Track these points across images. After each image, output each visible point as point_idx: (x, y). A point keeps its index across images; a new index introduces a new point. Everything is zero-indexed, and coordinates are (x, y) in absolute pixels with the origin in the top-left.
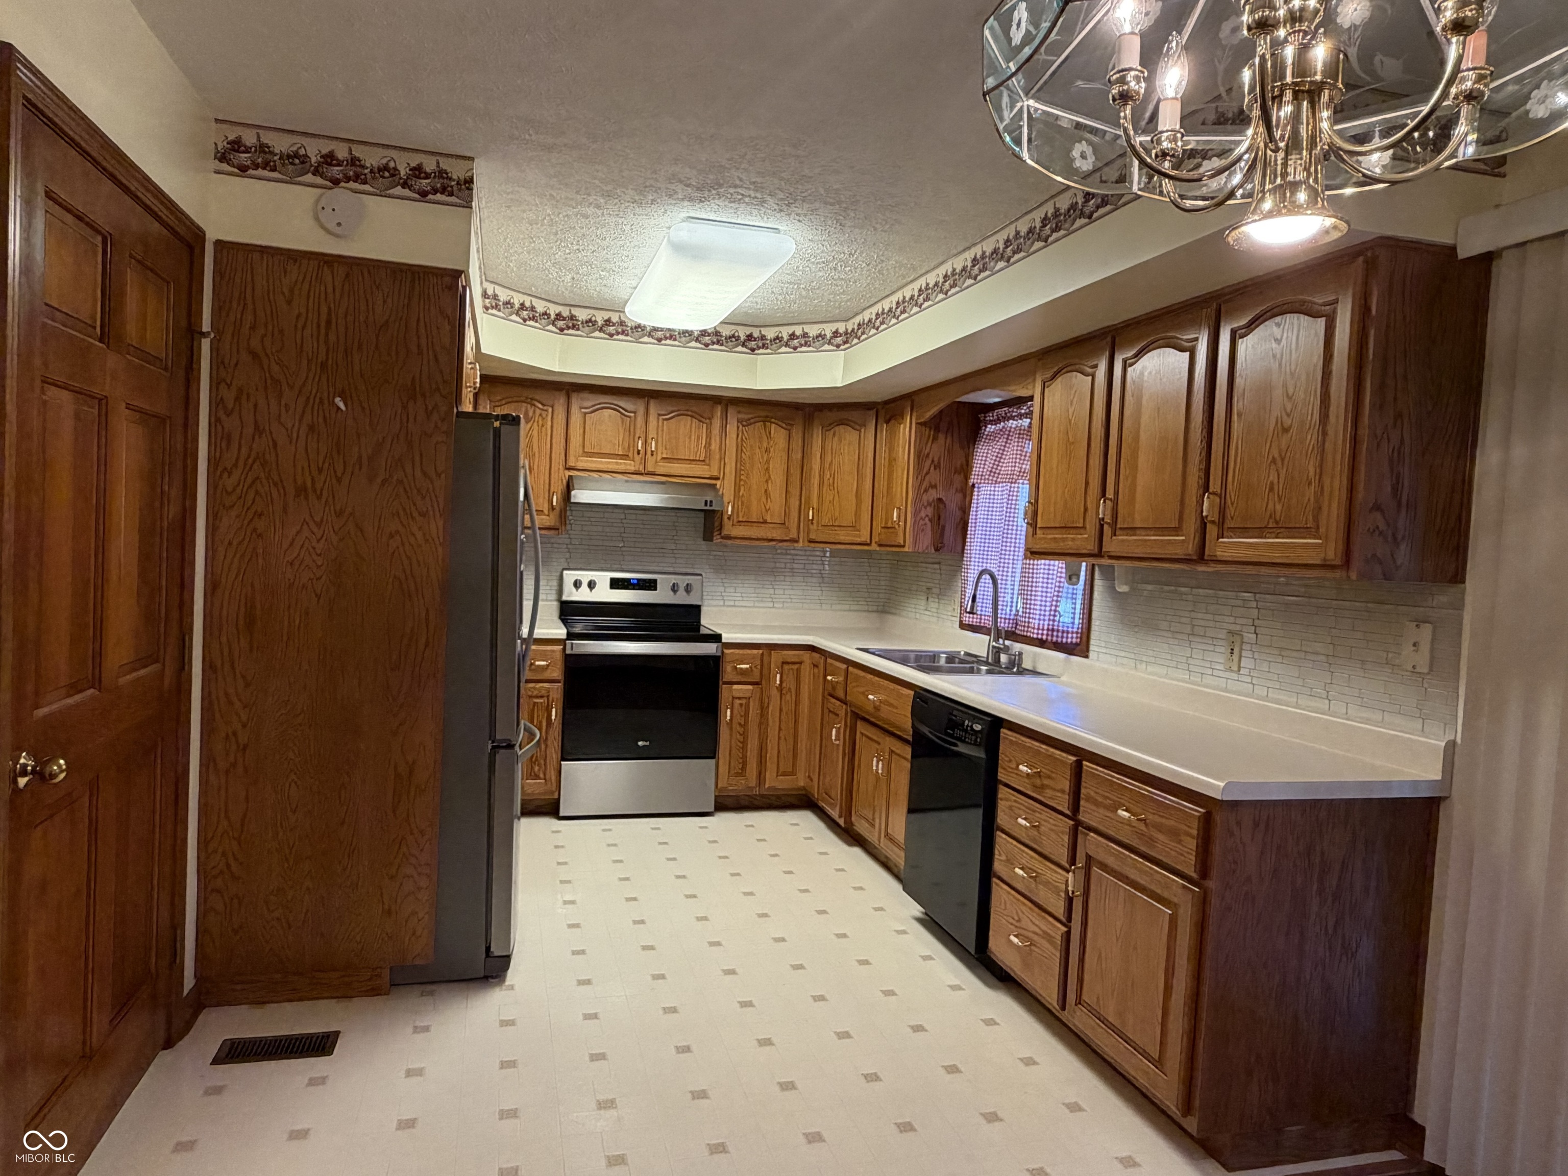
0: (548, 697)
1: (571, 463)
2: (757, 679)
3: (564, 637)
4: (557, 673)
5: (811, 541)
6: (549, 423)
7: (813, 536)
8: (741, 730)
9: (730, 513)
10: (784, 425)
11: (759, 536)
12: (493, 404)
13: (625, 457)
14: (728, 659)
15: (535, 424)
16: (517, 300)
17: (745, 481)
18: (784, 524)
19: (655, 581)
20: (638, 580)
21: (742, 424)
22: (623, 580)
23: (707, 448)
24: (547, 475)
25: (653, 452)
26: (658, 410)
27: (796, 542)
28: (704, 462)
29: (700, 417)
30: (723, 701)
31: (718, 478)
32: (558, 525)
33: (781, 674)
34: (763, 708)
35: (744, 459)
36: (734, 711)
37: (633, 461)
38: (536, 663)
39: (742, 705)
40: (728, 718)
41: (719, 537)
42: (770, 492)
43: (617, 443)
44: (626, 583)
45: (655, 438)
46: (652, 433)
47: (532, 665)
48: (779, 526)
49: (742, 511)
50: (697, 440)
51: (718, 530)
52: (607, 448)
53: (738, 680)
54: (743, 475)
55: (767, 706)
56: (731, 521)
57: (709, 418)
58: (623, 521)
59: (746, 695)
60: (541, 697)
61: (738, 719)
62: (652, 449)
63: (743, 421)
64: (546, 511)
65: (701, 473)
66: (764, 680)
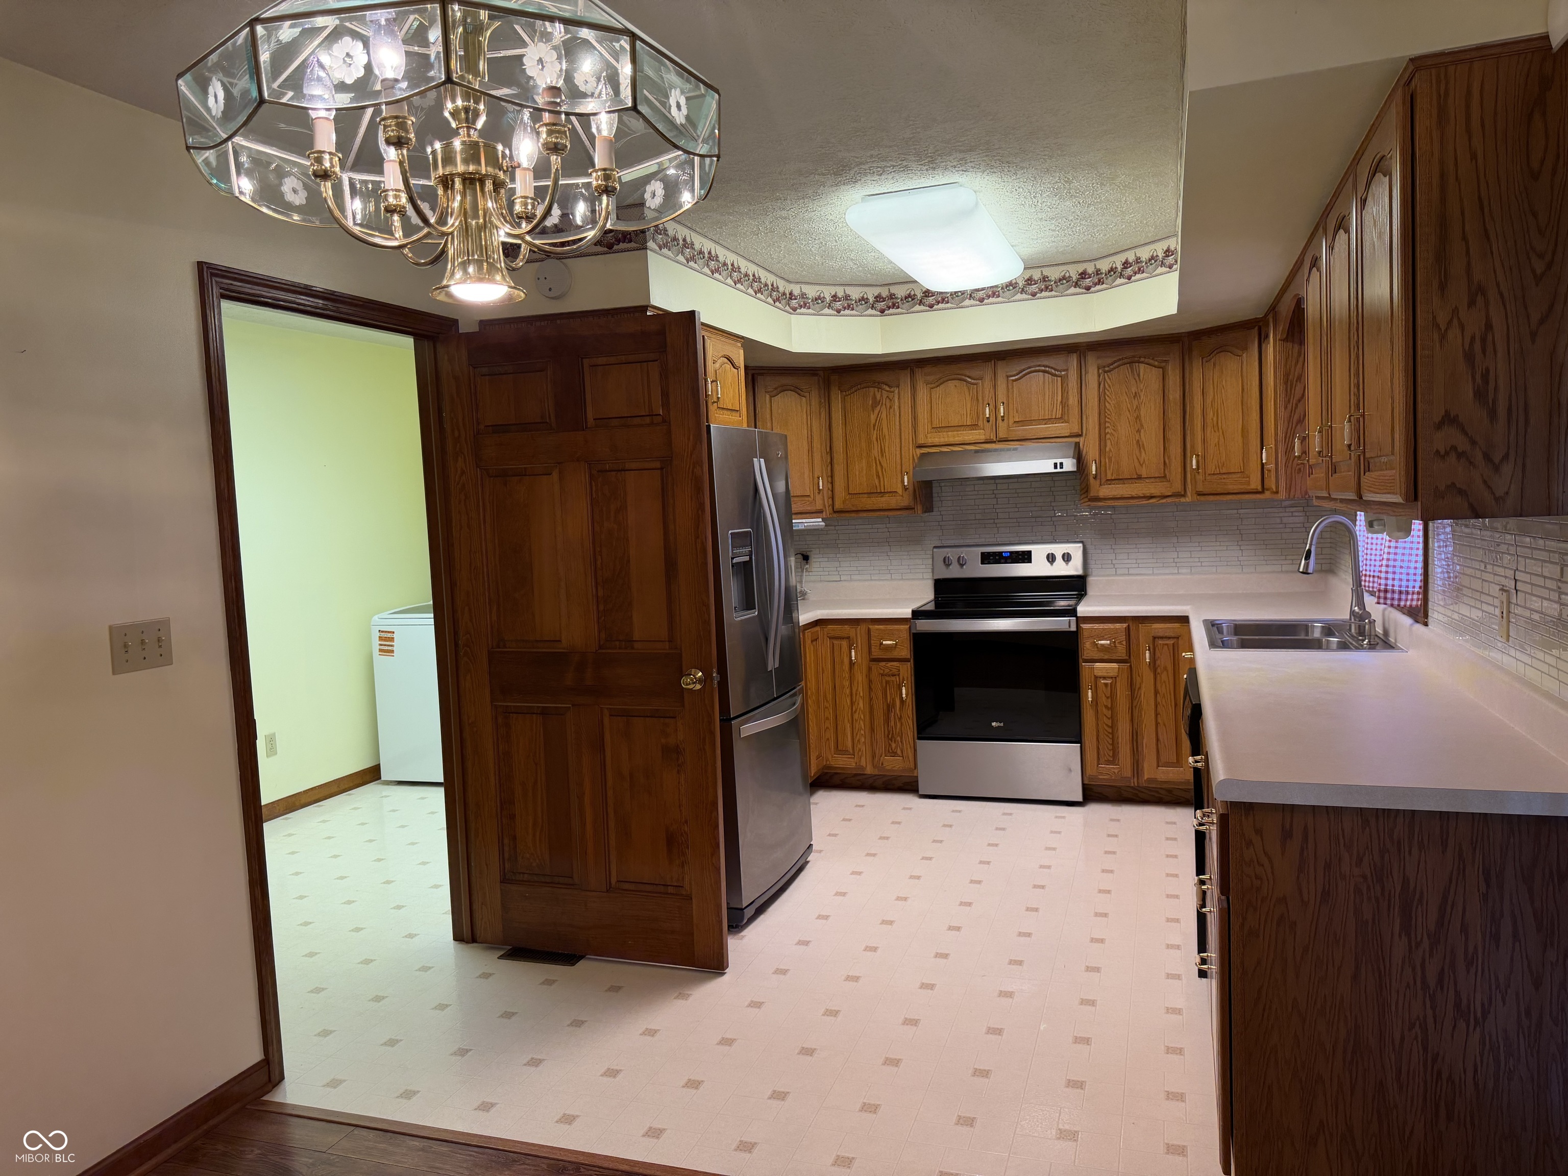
0: (899, 675)
1: (921, 441)
2: (1124, 657)
3: (910, 616)
4: (905, 651)
5: (1200, 494)
6: (896, 404)
7: (1200, 488)
8: (1109, 713)
9: (1094, 473)
10: (1156, 363)
11: (1134, 494)
12: (844, 393)
13: (974, 426)
14: (1086, 634)
15: (884, 406)
16: (828, 293)
17: (1112, 434)
18: (1165, 477)
19: (1029, 553)
20: (1011, 553)
21: (1104, 370)
22: (995, 554)
23: (1064, 404)
24: (898, 456)
25: (1003, 417)
26: (1007, 372)
27: (1184, 496)
28: (1061, 419)
29: (1053, 371)
30: (1084, 680)
31: (1080, 436)
32: (912, 504)
33: (1152, 650)
34: (1135, 690)
35: (1108, 410)
36: (1098, 692)
37: (983, 429)
38: (884, 642)
39: (1106, 685)
40: (1090, 699)
41: (1086, 500)
42: (1142, 442)
43: (965, 413)
44: (997, 558)
45: (1005, 402)
46: (1001, 396)
47: (882, 644)
48: (1157, 480)
49: (1109, 469)
50: (1051, 396)
51: (1084, 493)
52: (955, 420)
53: (1099, 658)
54: (1108, 427)
55: (1138, 686)
56: (1098, 481)
57: (1064, 371)
58: (995, 492)
59: (1111, 674)
60: (893, 675)
61: (1103, 700)
62: (1002, 414)
63: (1104, 367)
64: (900, 491)
65: (1059, 432)
66: (1132, 657)
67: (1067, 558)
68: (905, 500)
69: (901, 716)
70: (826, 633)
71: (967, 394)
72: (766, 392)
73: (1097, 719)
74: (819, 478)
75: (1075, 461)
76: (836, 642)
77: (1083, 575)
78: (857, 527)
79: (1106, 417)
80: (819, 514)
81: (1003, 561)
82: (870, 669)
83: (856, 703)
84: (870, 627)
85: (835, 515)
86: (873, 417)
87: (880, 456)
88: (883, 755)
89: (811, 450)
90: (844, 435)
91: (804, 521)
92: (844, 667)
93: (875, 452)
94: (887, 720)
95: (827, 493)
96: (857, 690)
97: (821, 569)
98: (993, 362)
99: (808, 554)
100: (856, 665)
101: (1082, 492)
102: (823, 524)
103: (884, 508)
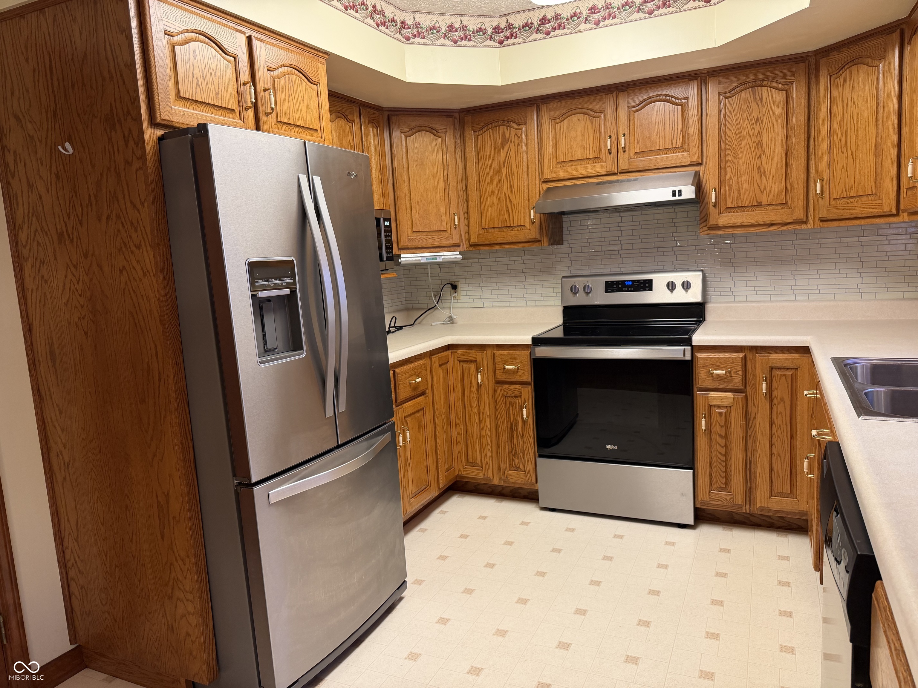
0: (521, 397)
1: (547, 176)
2: (740, 386)
3: (530, 343)
4: (526, 375)
5: (824, 220)
6: (524, 141)
7: (824, 214)
8: (722, 442)
9: (714, 201)
10: (780, 85)
11: (753, 222)
12: (477, 133)
13: (596, 159)
14: (701, 363)
15: (512, 144)
16: (443, 23)
17: (733, 162)
18: (786, 203)
19: (650, 282)
20: (633, 281)
21: (725, 95)
22: (618, 282)
23: (684, 132)
24: (526, 191)
25: (624, 148)
26: (628, 103)
27: (805, 223)
28: (682, 148)
29: (674, 100)
30: (698, 408)
31: (700, 164)
32: (539, 237)
33: (768, 381)
34: (750, 419)
35: (729, 137)
36: (712, 421)
37: (605, 162)
38: (506, 367)
39: (720, 414)
40: (704, 428)
41: (706, 228)
42: (764, 169)
43: (588, 146)
44: (620, 286)
45: (626, 133)
46: (623, 128)
47: (504, 368)
48: (779, 207)
49: (729, 197)
50: (671, 126)
51: (704, 222)
52: (579, 154)
53: (715, 387)
54: (729, 154)
55: (753, 416)
56: (717, 211)
57: (685, 99)
58: (620, 225)
59: (726, 404)
60: (516, 397)
61: (717, 429)
62: (623, 146)
63: (725, 93)
64: (528, 225)
65: (680, 161)
66: (748, 387)
67: (686, 286)
68: (533, 233)
69: (523, 434)
70: (456, 357)
71: (590, 127)
72: (401, 132)
73: (710, 446)
74: (455, 214)
75: (693, 188)
76: (465, 365)
77: (701, 302)
78: (497, 259)
79: (726, 144)
80: (456, 248)
81: (625, 289)
82: (495, 390)
83: (483, 422)
84: (495, 352)
85: (471, 249)
86: (503, 155)
87: (509, 191)
88: (508, 469)
89: (446, 189)
90: (477, 173)
91: (442, 254)
92: (472, 388)
93: (505, 188)
94: (511, 437)
95: (463, 229)
96: (484, 409)
97: (468, 297)
98: (615, 93)
99: (456, 283)
100: (482, 386)
101: (702, 221)
102: (460, 256)
103: (514, 241)
